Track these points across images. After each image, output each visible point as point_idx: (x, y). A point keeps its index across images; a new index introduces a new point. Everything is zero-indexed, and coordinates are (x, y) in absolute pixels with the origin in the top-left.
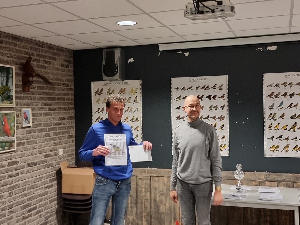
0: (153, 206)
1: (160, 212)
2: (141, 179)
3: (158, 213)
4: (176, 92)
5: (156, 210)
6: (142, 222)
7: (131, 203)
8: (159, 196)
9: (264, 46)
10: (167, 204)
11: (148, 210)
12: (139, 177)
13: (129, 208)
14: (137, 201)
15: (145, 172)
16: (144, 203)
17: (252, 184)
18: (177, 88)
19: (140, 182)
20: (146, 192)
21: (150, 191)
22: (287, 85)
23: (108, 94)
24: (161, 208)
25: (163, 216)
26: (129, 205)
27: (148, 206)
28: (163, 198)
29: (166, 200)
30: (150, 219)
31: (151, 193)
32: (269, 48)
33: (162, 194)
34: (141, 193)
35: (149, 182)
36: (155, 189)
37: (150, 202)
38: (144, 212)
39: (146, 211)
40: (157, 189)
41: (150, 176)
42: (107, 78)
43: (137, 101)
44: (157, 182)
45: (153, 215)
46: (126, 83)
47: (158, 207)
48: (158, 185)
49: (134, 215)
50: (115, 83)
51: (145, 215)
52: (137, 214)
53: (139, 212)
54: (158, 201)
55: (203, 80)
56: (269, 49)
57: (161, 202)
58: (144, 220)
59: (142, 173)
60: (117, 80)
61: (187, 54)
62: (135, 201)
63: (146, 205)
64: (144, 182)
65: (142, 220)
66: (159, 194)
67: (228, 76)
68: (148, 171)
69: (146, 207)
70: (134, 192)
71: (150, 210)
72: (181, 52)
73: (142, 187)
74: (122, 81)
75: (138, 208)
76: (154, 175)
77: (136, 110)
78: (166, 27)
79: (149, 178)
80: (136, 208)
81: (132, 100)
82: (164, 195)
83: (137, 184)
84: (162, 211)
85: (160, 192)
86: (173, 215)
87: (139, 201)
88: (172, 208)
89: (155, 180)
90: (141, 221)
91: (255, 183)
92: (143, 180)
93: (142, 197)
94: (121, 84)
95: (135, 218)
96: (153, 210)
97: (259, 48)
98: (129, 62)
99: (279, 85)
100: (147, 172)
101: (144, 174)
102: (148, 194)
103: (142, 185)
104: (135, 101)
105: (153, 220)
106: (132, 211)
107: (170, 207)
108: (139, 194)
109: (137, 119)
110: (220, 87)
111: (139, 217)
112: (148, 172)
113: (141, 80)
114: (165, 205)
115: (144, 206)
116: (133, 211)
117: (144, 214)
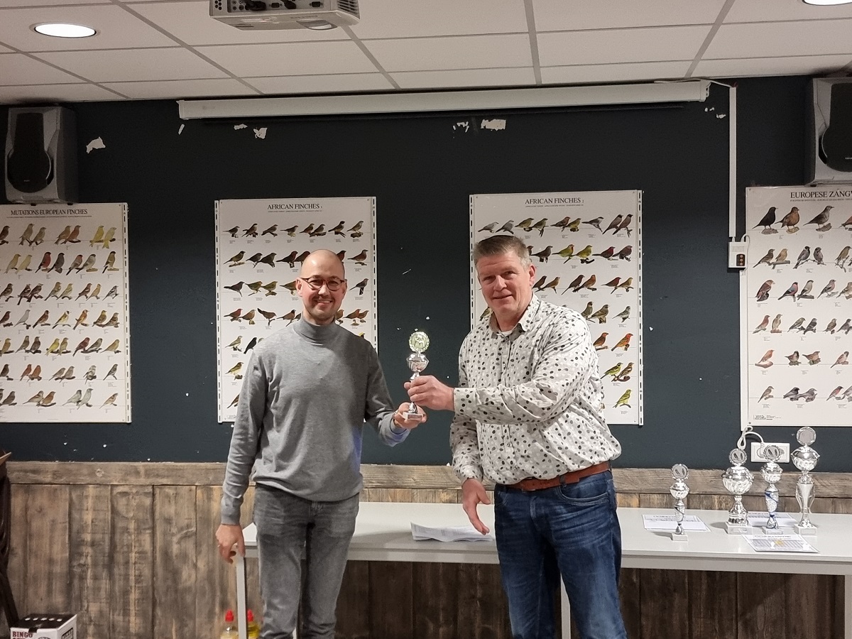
0: (160, 570)
1: (180, 587)
2: (125, 494)
3: (176, 591)
4: (231, 242)
5: (169, 583)
6: (127, 619)
7: (95, 564)
8: (179, 543)
9: (473, 120)
10: (201, 565)
11: (146, 582)
12: (121, 489)
13: (88, 581)
14: (111, 558)
15: (137, 473)
16: (135, 563)
17: (437, 500)
18: (234, 231)
19: (121, 504)
20: (139, 530)
21: (153, 528)
22: (531, 226)
23: (26, 243)
24: (185, 575)
25: (189, 599)
26: (89, 570)
27: (147, 572)
28: (189, 546)
29: (198, 553)
30: (150, 609)
31: (153, 535)
32: (486, 124)
33: (186, 536)
34: (126, 534)
35: (148, 501)
36: (168, 521)
37: (150, 559)
38: (133, 588)
39: (140, 585)
40: (174, 522)
41: (153, 486)
42: (21, 196)
43: (115, 266)
44: (173, 502)
45: (161, 597)
46: (81, 211)
47: (175, 574)
48: (176, 510)
49: (104, 600)
50: (48, 212)
51: (137, 597)
52: (111, 596)
53: (117, 589)
54: (174, 558)
55: (308, 209)
56: (485, 127)
57: (184, 557)
58: (133, 612)
59: (128, 477)
60: (51, 201)
61: (261, 133)
62: (106, 559)
63: (138, 570)
64: (134, 503)
65: (126, 613)
66: (179, 536)
67: (375, 198)
68: (146, 471)
69: (140, 576)
70: (103, 534)
71: (150, 583)
72: (245, 126)
73: (127, 518)
74: (69, 204)
75: (117, 577)
76: (165, 481)
77: (113, 292)
78: (190, 48)
79: (150, 489)
80: (110, 580)
81: (100, 263)
82: (194, 537)
83: (114, 511)
84: (188, 584)
85: (182, 529)
86: (218, 593)
87: (119, 558)
88: (217, 574)
89: (168, 496)
90: (124, 616)
91: (444, 496)
92: (131, 497)
93: (129, 546)
94: (64, 215)
95: (105, 608)
96: (159, 583)
97: (459, 124)
98: (89, 148)
99: (511, 226)
100: (142, 472)
101: (133, 480)
102: (146, 538)
103: (127, 512)
104: (108, 265)
105: (159, 612)
106: (97, 590)
107: (210, 572)
108: (117, 537)
109: (114, 319)
110: (354, 229)
111: (120, 606)
112: (148, 474)
113: (126, 204)
114: (195, 566)
115: (132, 573)
116: (99, 589)
117: (134, 596)
